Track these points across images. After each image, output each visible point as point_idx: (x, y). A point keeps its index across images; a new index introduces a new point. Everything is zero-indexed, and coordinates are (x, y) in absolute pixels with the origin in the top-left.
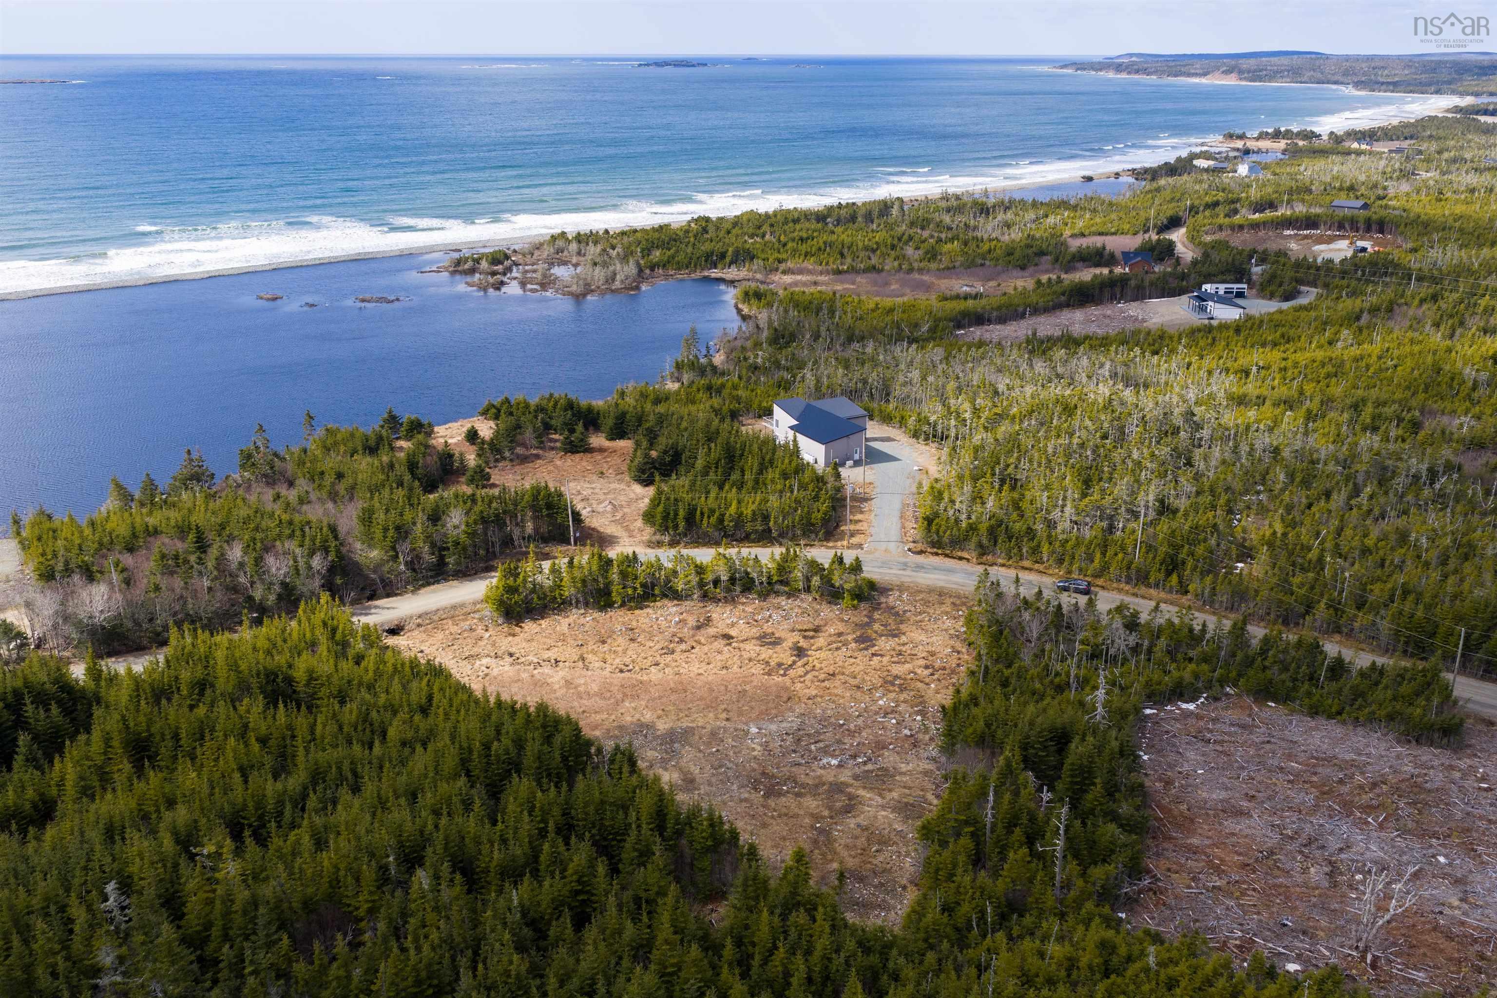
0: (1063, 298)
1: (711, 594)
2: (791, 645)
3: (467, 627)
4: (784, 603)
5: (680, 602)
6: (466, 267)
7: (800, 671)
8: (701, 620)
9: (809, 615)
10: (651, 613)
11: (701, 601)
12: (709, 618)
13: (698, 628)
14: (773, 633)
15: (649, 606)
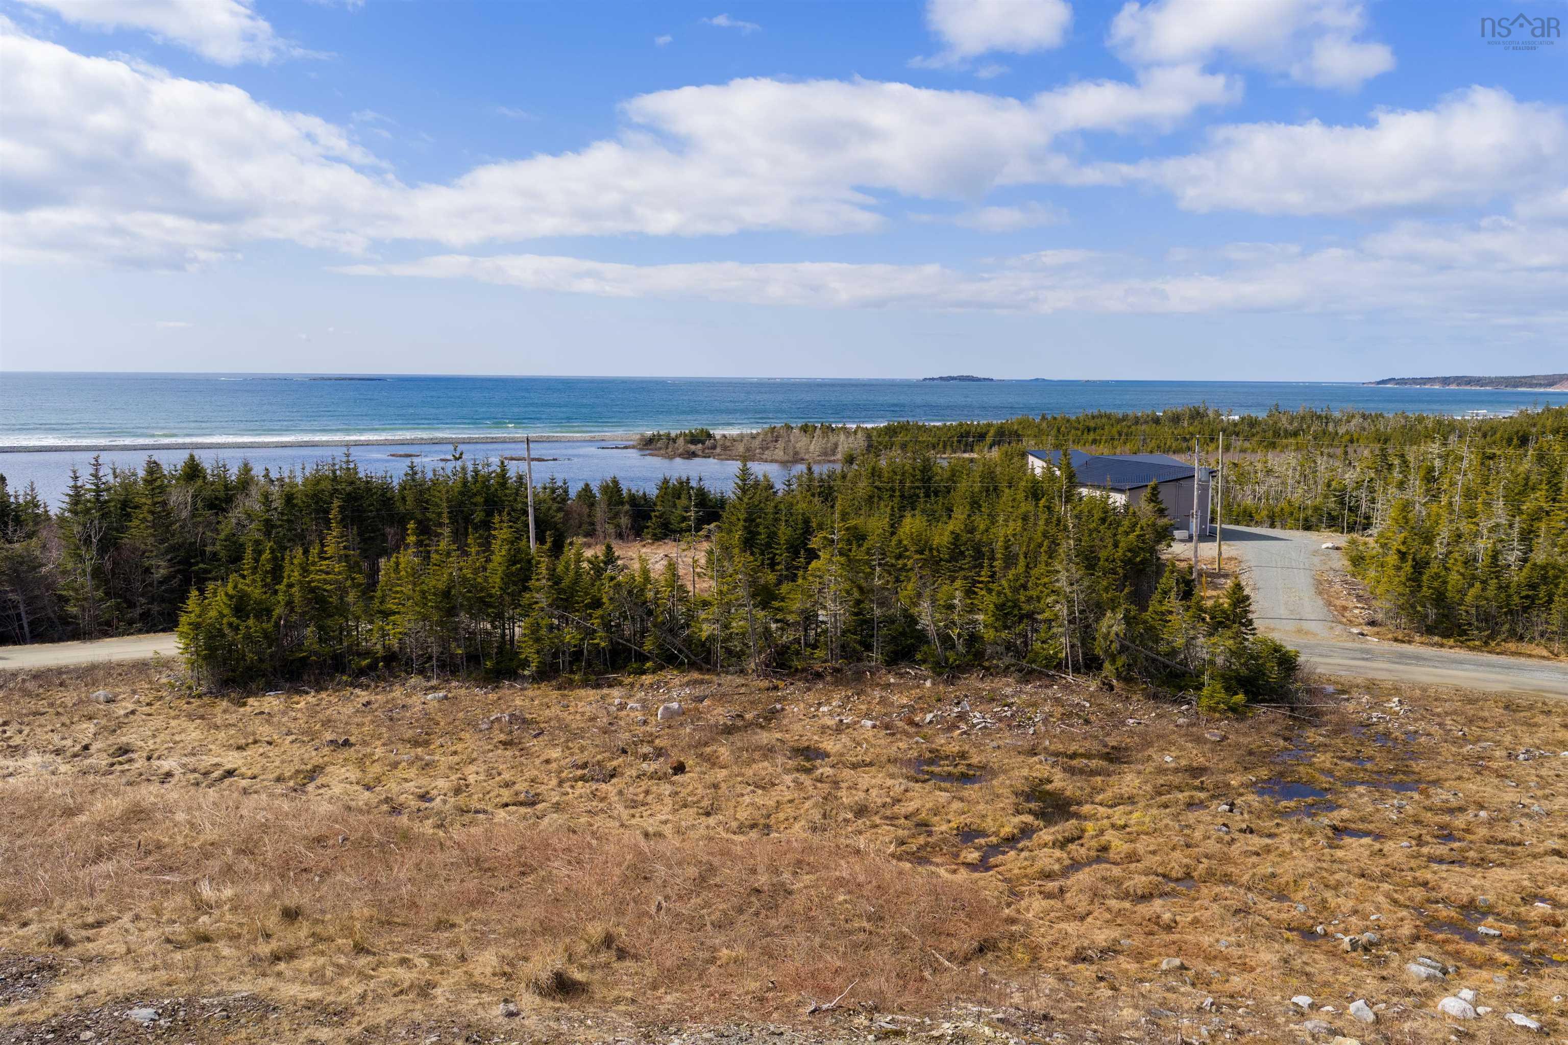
1: (798, 660)
2: (1020, 785)
3: (106, 696)
4: (1009, 691)
5: (707, 677)
6: (659, 445)
7: (1049, 858)
8: (748, 716)
9: (1087, 722)
10: (616, 695)
11: (766, 676)
12: (774, 712)
13: (728, 730)
14: (963, 755)
15: (620, 684)
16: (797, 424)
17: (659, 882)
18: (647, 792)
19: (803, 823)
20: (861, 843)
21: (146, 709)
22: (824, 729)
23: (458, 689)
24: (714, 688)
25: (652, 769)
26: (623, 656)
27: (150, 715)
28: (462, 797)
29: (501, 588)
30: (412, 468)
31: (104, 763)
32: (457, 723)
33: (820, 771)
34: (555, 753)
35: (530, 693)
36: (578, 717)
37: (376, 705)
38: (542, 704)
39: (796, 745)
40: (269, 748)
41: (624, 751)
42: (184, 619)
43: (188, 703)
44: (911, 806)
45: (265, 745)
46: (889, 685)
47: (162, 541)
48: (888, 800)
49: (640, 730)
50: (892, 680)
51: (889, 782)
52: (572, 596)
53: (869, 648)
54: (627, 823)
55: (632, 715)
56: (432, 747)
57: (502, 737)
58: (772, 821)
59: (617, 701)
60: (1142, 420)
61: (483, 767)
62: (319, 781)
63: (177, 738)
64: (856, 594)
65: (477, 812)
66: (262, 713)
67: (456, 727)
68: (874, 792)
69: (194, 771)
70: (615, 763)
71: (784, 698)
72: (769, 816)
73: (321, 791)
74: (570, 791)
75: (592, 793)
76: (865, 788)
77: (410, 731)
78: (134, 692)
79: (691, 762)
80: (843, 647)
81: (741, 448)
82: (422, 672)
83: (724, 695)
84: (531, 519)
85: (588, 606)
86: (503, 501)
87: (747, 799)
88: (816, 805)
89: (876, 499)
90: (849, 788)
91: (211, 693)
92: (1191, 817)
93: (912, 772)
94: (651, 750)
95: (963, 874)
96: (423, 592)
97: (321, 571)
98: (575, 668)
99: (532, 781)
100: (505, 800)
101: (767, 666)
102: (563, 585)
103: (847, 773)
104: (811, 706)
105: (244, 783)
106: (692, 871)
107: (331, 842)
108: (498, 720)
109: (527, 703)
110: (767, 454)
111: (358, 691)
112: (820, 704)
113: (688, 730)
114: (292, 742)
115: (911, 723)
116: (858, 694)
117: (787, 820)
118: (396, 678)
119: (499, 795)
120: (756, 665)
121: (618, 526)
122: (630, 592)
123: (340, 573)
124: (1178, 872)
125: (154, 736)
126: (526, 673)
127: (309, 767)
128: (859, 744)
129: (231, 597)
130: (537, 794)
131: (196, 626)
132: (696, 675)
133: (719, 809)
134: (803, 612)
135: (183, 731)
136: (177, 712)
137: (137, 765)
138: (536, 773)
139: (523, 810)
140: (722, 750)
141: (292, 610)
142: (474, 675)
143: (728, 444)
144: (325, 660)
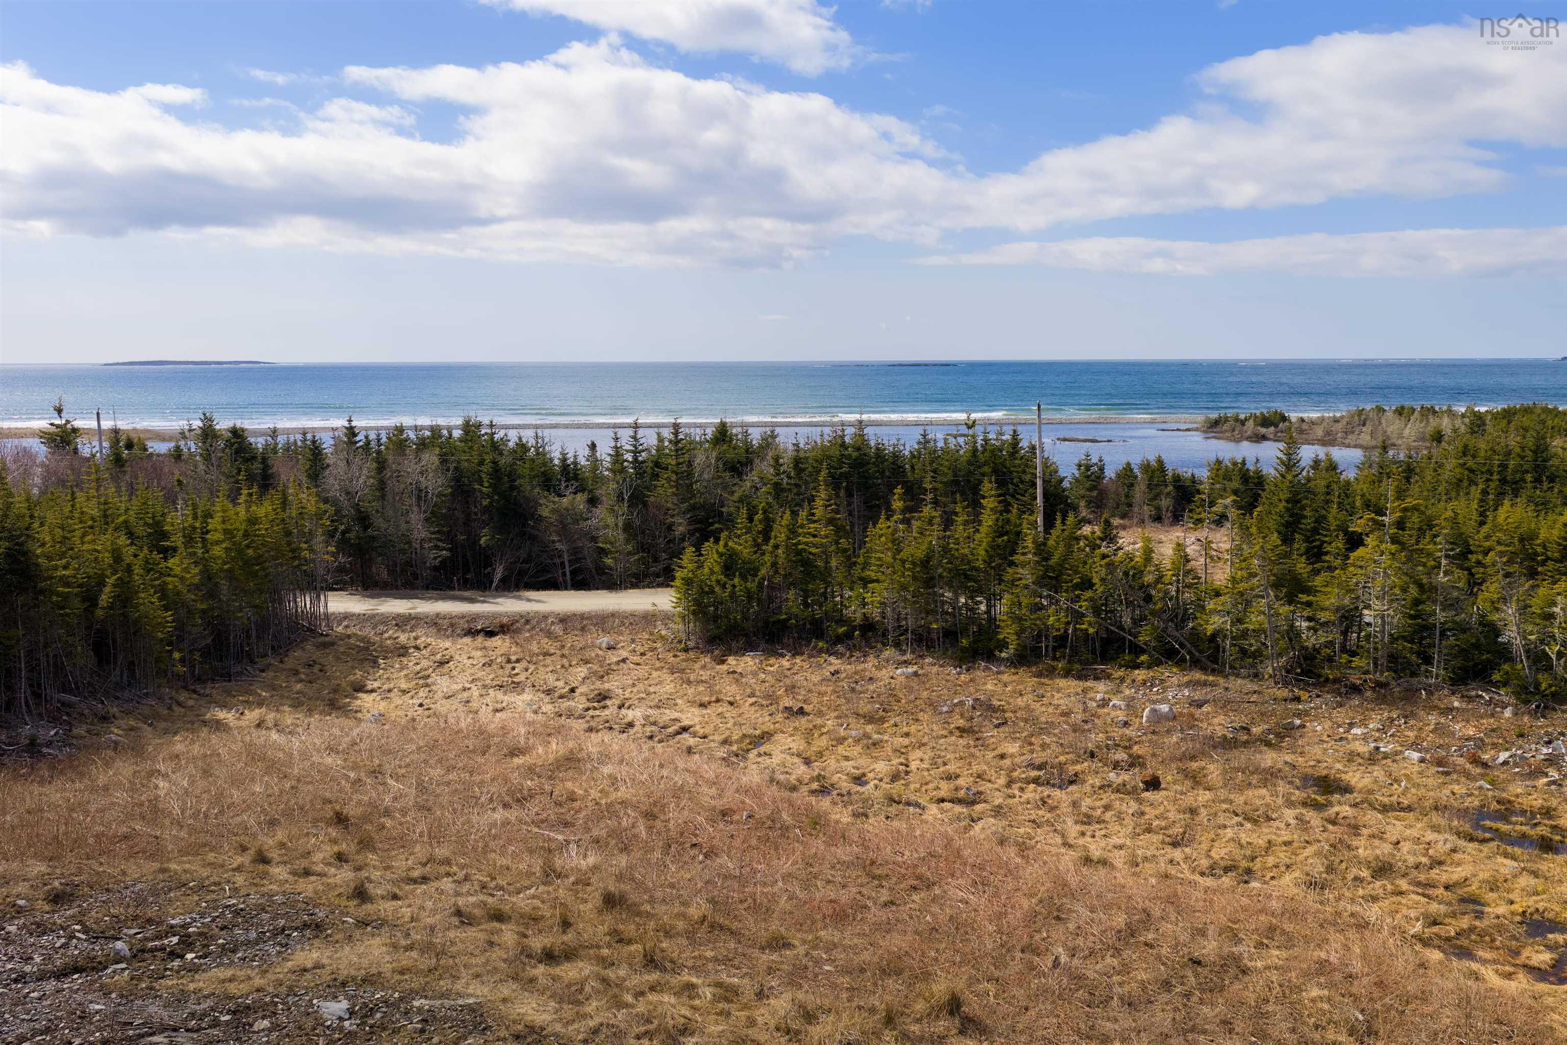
1: (1330, 668)
3: (608, 643)
5: (1211, 678)
6: (1225, 428)
8: (1255, 730)
10: (1101, 689)
11: (1286, 684)
12: (1291, 728)
13: (1228, 744)
14: (1548, 813)
15: (1108, 677)
16: (1390, 407)
17: (1071, 926)
18: (1107, 808)
19: (1297, 874)
20: (1373, 912)
21: (636, 659)
22: (1352, 756)
23: (931, 667)
24: (1219, 691)
25: (1120, 780)
26: (1116, 645)
27: (638, 664)
28: (898, 785)
29: (985, 561)
30: (924, 436)
31: (581, 706)
32: (918, 702)
33: (1336, 809)
34: (1012, 748)
35: (1005, 677)
36: (1051, 710)
37: (844, 675)
38: (1014, 692)
39: (1309, 771)
40: (730, 708)
41: (1092, 755)
42: (679, 574)
43: (675, 656)
44: (1456, 874)
45: (726, 704)
46: (1452, 709)
47: (683, 501)
48: (1424, 860)
49: (1117, 733)
50: (1456, 704)
51: (1430, 836)
52: (1061, 574)
53: (1428, 660)
54: (1071, 841)
55: (1113, 714)
56: (886, 725)
57: (961, 723)
58: (1257, 865)
59: (1099, 697)
61: (930, 754)
62: (762, 749)
63: (652, 689)
64: (1413, 591)
65: (908, 804)
66: (734, 672)
67: (916, 706)
68: (1405, 847)
69: (654, 724)
70: (1078, 768)
71: (1306, 713)
72: (1253, 859)
73: (759, 759)
74: (1017, 792)
75: (1042, 799)
76: (1394, 839)
77: (869, 706)
78: (633, 641)
79: (1169, 778)
80: (1393, 658)
81: (1319, 432)
82: (897, 645)
83: (1229, 702)
84: (1039, 491)
85: (1077, 587)
86: (1011, 472)
87: (1229, 833)
88: (1318, 854)
89: (1465, 483)
90: (1372, 836)
91: (698, 648)
93: (1467, 827)
94: (1125, 757)
95: (1522, 982)
96: (903, 562)
97: (809, 534)
98: (1058, 655)
99: (979, 776)
100: (942, 794)
101: (1288, 672)
102: (1051, 562)
103: (1372, 817)
104: (1339, 726)
105: (692, 741)
106: (1120, 920)
107: (736, 817)
108: (961, 703)
109: (999, 689)
110: (1351, 439)
111: (832, 659)
112: (1351, 725)
113: (1175, 739)
114: (751, 705)
115: (1477, 761)
116: (1406, 717)
117: (1276, 867)
118: (872, 648)
119: (938, 788)
120: (1274, 669)
121: (1158, 508)
122: (1126, 574)
123: (826, 537)
125: (634, 685)
126: (1003, 655)
127: (758, 732)
128: (1397, 781)
129: (721, 555)
130: (980, 793)
131: (688, 582)
132: (1198, 675)
133: (1192, 841)
134: (1338, 609)
135: (660, 683)
136: (662, 664)
137: (607, 712)
138: (985, 767)
139: (958, 809)
140: (1211, 767)
141: (776, 572)
142: (950, 653)
143: (1305, 426)
144: (804, 624)
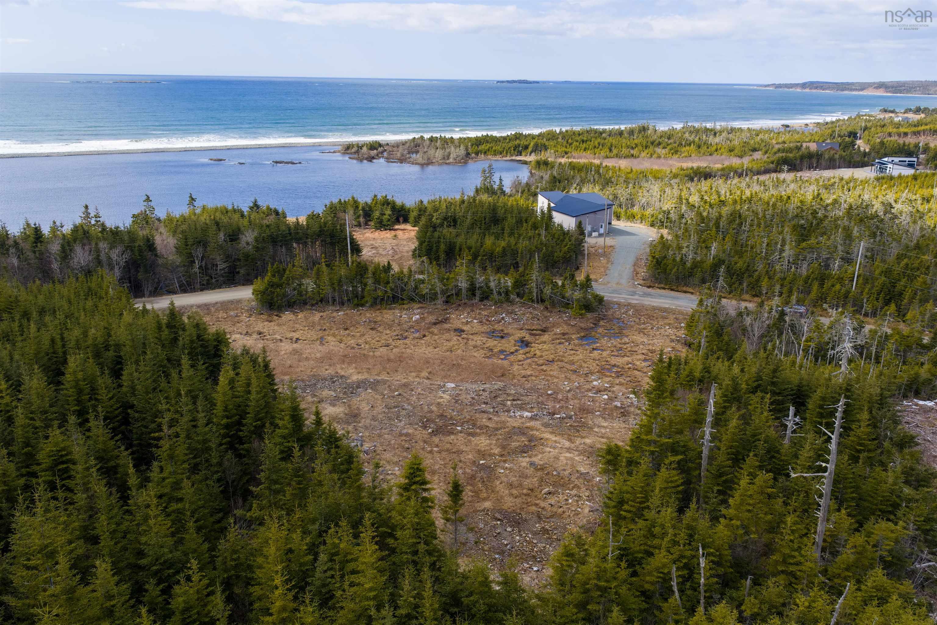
0: (771, 165)
1: (453, 300)
2: (517, 339)
3: (234, 314)
4: (517, 310)
5: (425, 306)
6: (353, 151)
7: (520, 357)
8: (439, 319)
9: (538, 320)
10: (397, 312)
11: (444, 306)
12: (447, 317)
13: (435, 324)
14: (502, 330)
15: (398, 308)
18: (418, 343)
19: (460, 350)
22: (463, 323)
23: (348, 311)
24: (427, 309)
25: (416, 336)
26: (396, 298)
33: (463, 336)
34: (387, 332)
35: (371, 312)
36: (388, 319)
37: (324, 317)
38: (375, 315)
39: (455, 328)
41: (406, 331)
48: (482, 343)
50: (482, 307)
51: (482, 339)
53: (475, 296)
56: (350, 330)
57: (369, 327)
58: (453, 349)
59: (398, 314)
60: (613, 133)
62: (325, 341)
64: (471, 279)
65: (375, 348)
67: (354, 323)
68: (478, 341)
69: (287, 338)
70: (405, 334)
71: (450, 313)
74: (397, 342)
75: (403, 343)
76: (476, 340)
79: (427, 334)
80: (467, 296)
81: (398, 154)
82: (333, 305)
83: (431, 312)
84: (349, 243)
90: (471, 340)
92: (558, 347)
94: (414, 330)
95: (500, 361)
99: (385, 340)
100: (380, 345)
101: (444, 302)
103: (471, 337)
104: (458, 316)
109: (371, 315)
111: (314, 312)
112: (461, 315)
113: (423, 324)
115: (488, 320)
116: (472, 311)
117: (456, 349)
119: (378, 344)
120: (441, 302)
122: (399, 279)
124: (551, 360)
126: (367, 304)
127: (319, 337)
128: (473, 327)
130: (388, 344)
133: (438, 346)
139: (386, 348)
140: (435, 330)
142: (350, 306)
143: (391, 149)
